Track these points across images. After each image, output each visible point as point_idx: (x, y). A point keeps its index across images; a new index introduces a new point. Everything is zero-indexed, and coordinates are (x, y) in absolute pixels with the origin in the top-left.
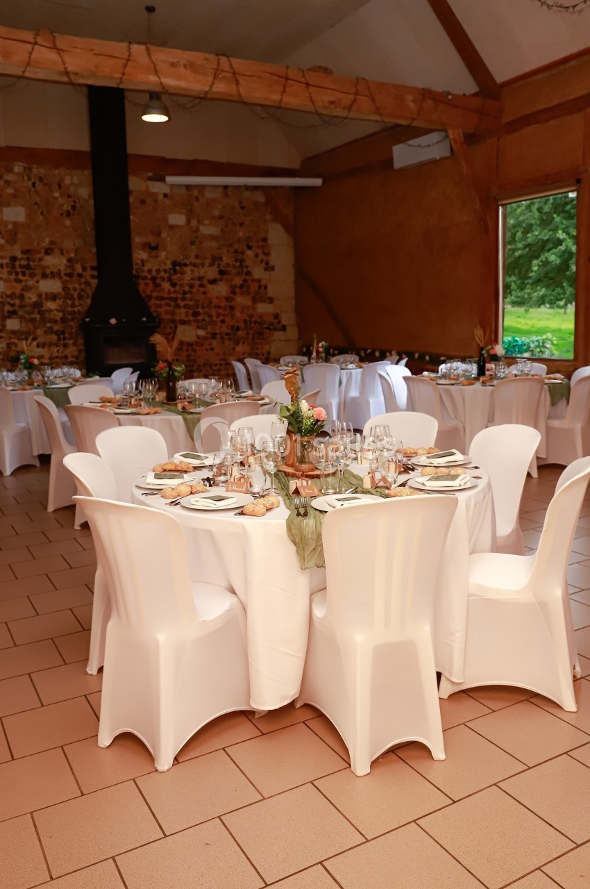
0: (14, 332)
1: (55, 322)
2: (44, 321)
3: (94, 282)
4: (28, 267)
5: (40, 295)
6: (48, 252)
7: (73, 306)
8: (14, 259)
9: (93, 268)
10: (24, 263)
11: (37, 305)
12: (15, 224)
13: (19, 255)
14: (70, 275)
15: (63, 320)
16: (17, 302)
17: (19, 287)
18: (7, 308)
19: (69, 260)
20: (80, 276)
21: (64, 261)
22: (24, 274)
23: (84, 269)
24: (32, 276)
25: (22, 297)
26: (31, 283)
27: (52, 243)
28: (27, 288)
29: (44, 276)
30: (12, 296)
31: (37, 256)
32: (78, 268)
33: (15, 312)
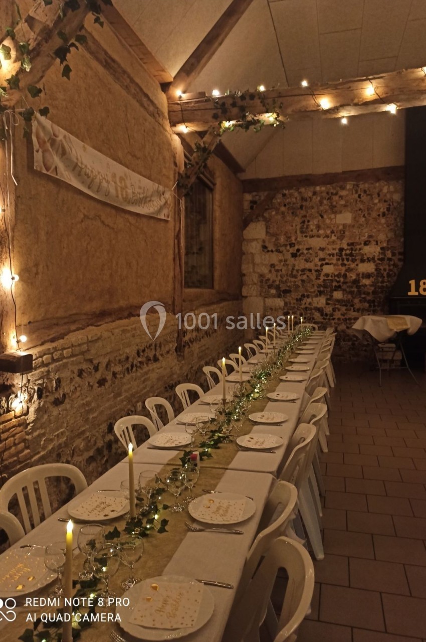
0: (338, 301)
1: (368, 294)
2: (359, 293)
3: (400, 264)
4: (351, 255)
5: (358, 275)
6: (366, 243)
7: (383, 282)
8: (341, 250)
9: (400, 254)
10: (348, 252)
11: (356, 282)
12: (344, 225)
13: (346, 247)
14: (382, 260)
15: (374, 292)
16: (342, 280)
17: (344, 269)
18: (335, 284)
19: (382, 249)
20: (390, 259)
21: (378, 249)
22: (348, 260)
23: (393, 254)
24: (353, 261)
25: (345, 276)
26: (353, 266)
27: (370, 236)
28: (349, 270)
29: (363, 261)
30: (339, 275)
31: (358, 247)
32: (389, 254)
33: (339, 287)
